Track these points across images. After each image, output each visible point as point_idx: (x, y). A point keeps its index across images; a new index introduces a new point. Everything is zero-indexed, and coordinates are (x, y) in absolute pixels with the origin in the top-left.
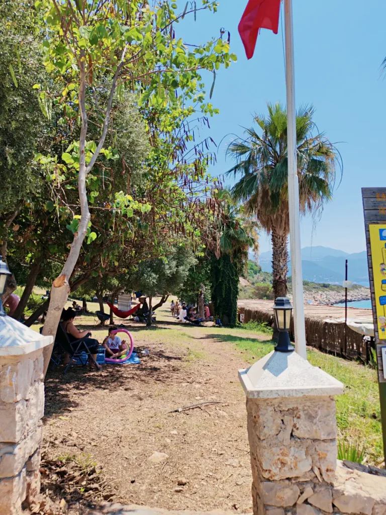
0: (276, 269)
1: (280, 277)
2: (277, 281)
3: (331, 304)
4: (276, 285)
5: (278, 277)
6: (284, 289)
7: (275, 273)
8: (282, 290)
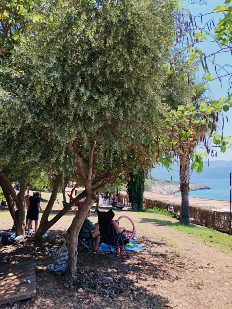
0: (183, 177)
1: (185, 182)
2: (184, 184)
3: (174, 193)
4: (183, 187)
5: (184, 182)
6: (188, 189)
7: (182, 179)
8: (186, 190)
